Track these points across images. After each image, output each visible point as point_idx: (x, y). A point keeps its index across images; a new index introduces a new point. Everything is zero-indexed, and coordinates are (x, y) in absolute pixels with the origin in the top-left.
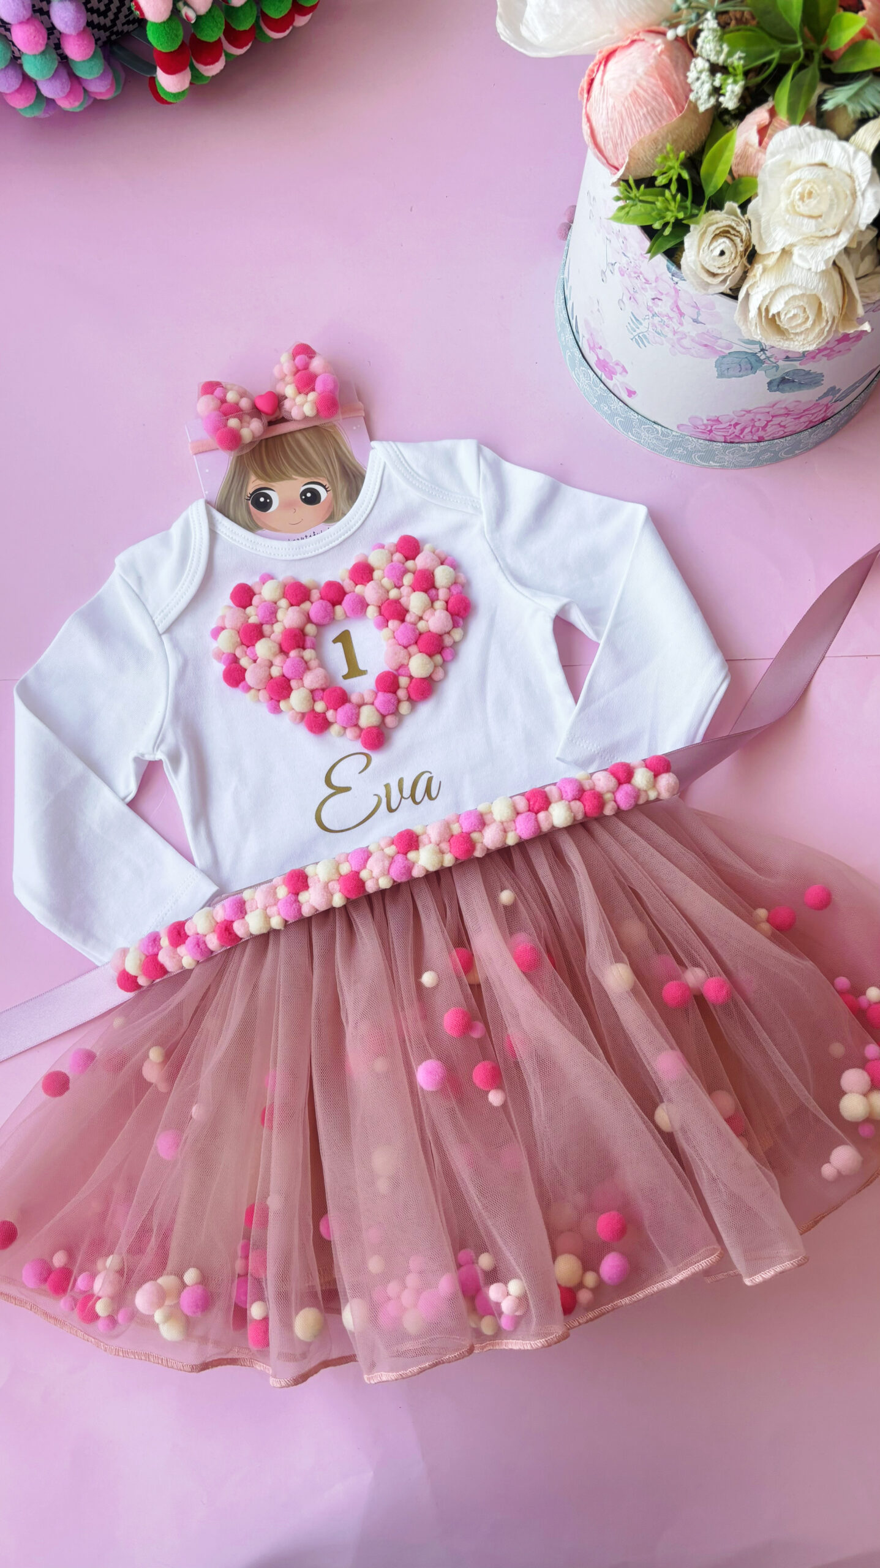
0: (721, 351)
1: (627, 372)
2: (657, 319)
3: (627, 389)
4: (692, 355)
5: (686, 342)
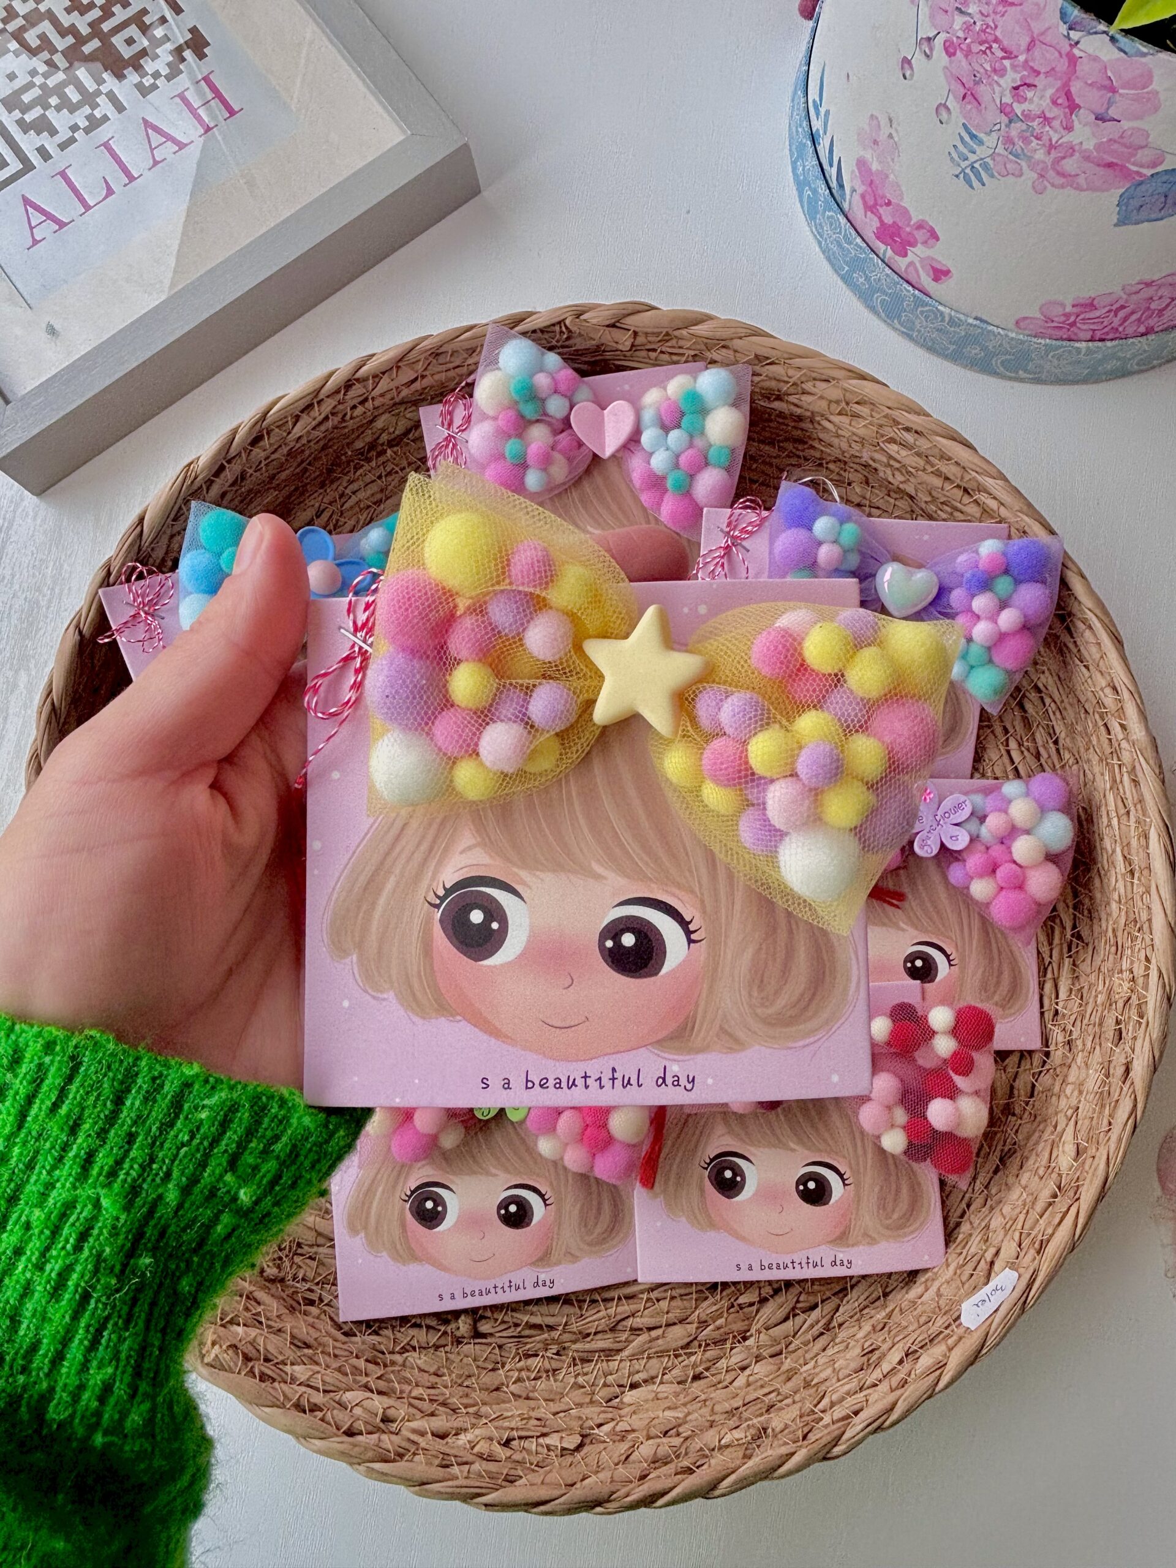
0: (1138, 173)
1: (937, 239)
2: (1017, 128)
3: (933, 267)
4: (1079, 188)
5: (1070, 165)
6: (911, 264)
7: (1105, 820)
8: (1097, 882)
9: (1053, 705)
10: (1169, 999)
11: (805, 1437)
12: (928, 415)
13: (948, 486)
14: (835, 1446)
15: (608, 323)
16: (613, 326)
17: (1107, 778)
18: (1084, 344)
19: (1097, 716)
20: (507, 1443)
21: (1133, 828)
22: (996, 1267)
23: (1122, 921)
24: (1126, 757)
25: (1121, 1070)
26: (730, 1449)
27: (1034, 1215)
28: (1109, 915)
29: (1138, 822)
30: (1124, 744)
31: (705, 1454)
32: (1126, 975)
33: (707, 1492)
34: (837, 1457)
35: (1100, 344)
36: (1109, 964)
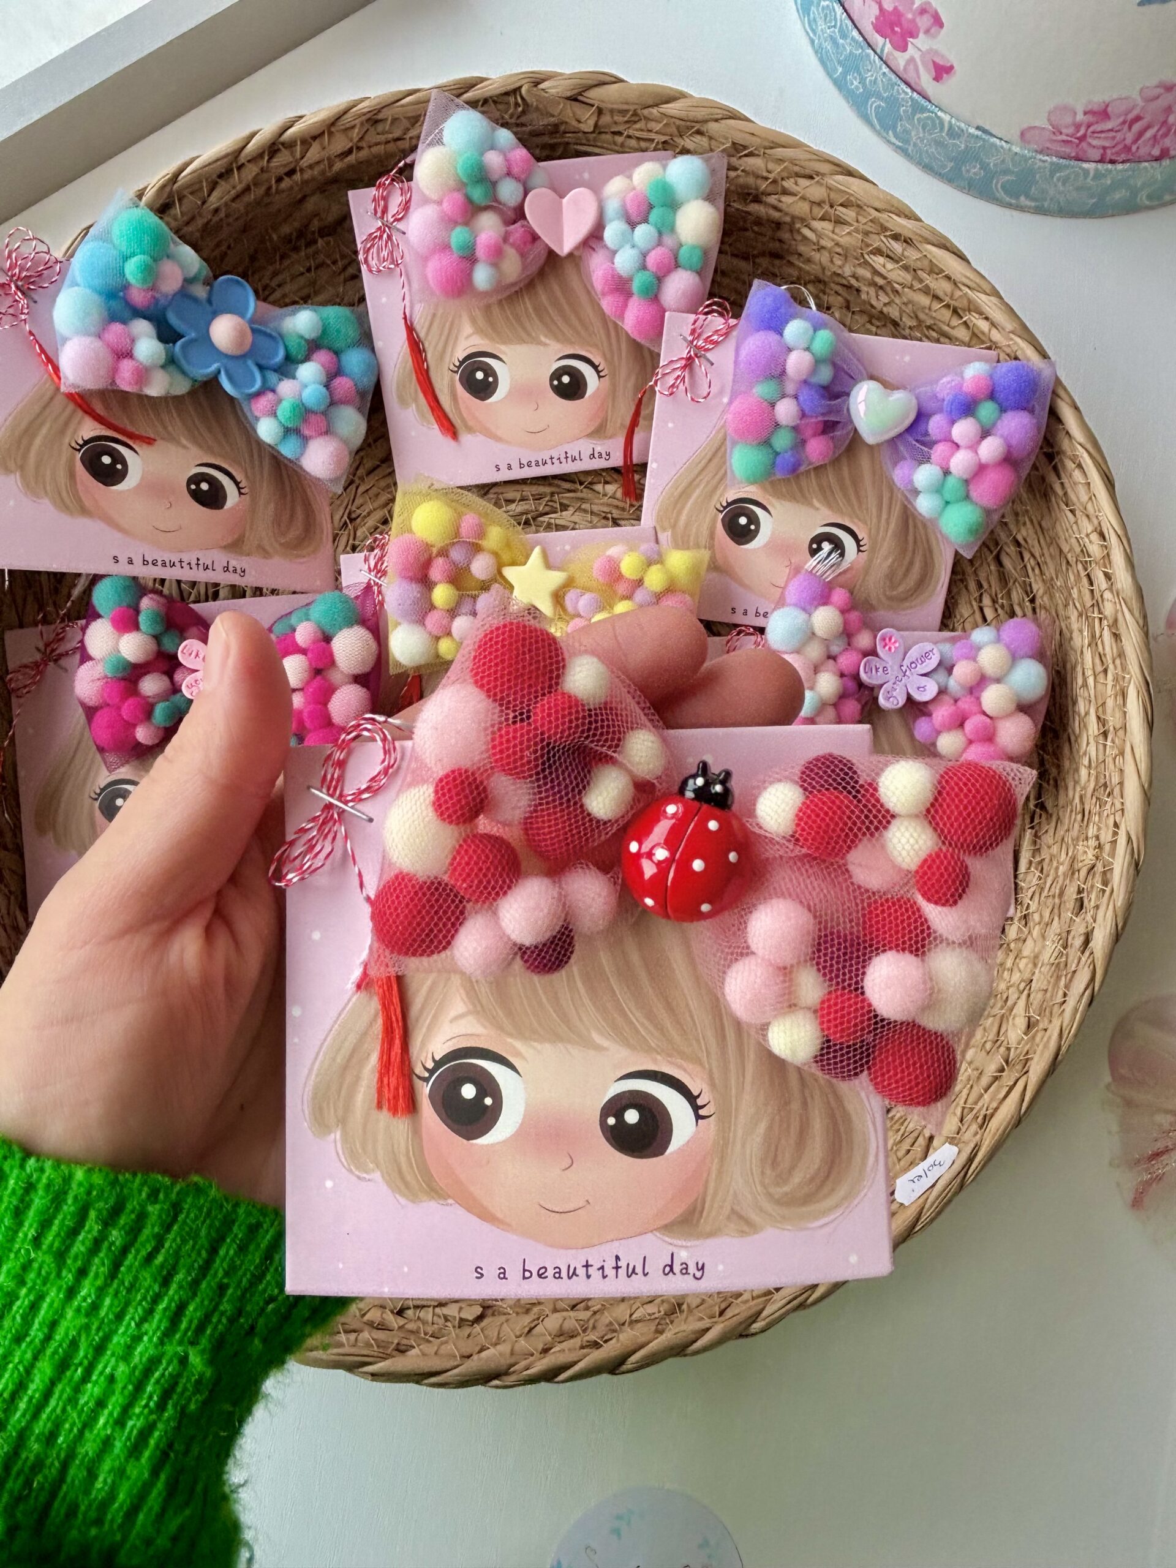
1: (941, 25)
3: (934, 63)
6: (912, 60)
7: (1080, 681)
8: (1066, 750)
9: (1032, 560)
10: (1137, 865)
11: (721, 1313)
12: (918, 220)
13: (936, 306)
14: (754, 1322)
15: (569, 94)
16: (574, 99)
17: (1085, 633)
18: (1093, 165)
19: (1080, 567)
20: (400, 1313)
21: (1109, 687)
22: (935, 1143)
23: (1092, 785)
24: (1108, 609)
25: (1078, 942)
26: (640, 1325)
27: (977, 1090)
28: (1076, 782)
29: (1116, 679)
30: (1107, 595)
31: (613, 1329)
32: (1092, 843)
33: (615, 1367)
34: (753, 1335)
35: (1110, 166)
36: (1075, 833)
